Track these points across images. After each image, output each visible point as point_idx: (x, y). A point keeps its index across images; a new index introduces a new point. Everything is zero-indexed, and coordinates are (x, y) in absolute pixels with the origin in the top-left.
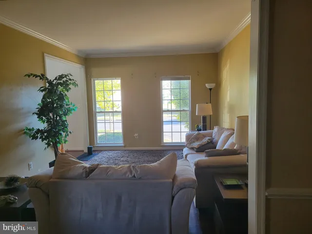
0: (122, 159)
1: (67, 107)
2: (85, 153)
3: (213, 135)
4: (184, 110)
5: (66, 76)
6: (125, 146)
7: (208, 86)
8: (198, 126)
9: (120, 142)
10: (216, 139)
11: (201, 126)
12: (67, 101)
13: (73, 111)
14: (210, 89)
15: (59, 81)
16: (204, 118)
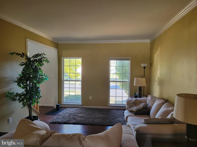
0: (79, 115)
1: (41, 77)
2: (55, 109)
3: (148, 102)
4: (125, 82)
5: (40, 55)
6: (82, 105)
7: (143, 65)
8: (135, 94)
9: (79, 102)
10: (150, 105)
11: (137, 93)
12: (40, 72)
13: (45, 80)
14: (144, 68)
15: (35, 59)
16: (140, 88)
